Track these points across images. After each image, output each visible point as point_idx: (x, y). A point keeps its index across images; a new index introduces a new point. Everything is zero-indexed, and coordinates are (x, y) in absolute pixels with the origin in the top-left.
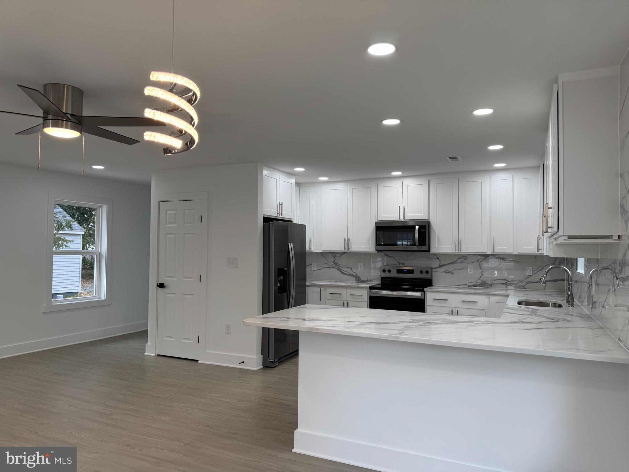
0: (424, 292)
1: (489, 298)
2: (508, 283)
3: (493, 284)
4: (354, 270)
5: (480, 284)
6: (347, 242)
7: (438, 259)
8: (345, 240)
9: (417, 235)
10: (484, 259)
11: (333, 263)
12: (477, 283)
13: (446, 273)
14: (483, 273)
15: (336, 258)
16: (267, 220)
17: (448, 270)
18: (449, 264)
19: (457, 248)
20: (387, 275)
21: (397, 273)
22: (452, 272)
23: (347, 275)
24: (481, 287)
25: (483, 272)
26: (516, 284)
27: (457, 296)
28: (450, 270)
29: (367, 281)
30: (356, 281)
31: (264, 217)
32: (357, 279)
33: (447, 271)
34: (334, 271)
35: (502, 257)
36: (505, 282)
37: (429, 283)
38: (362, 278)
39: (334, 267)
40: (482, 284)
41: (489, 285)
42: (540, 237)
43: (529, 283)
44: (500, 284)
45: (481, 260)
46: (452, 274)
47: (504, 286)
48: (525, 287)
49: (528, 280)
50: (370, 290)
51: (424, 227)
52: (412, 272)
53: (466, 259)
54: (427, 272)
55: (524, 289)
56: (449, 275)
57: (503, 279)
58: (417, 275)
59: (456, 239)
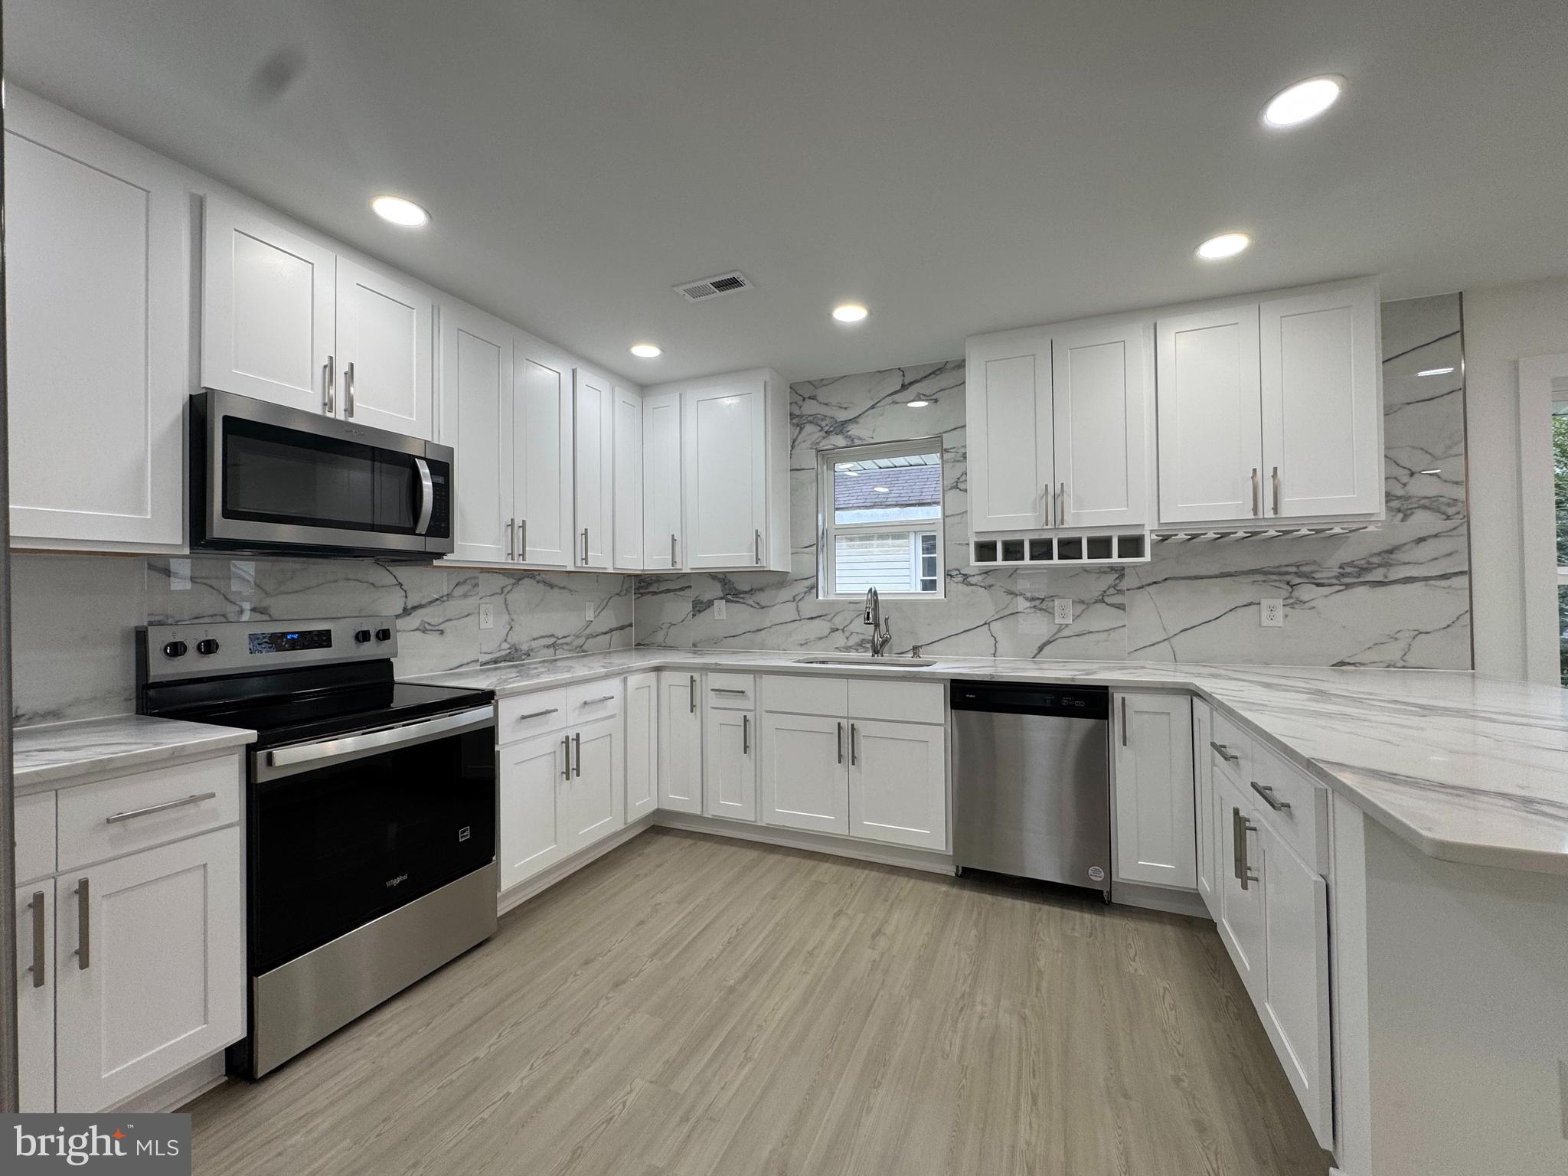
2: (558, 642)
3: (532, 650)
5: (507, 655)
7: (398, 588)
10: (514, 584)
12: (500, 654)
13: (424, 631)
14: (513, 623)
17: (429, 621)
18: (431, 602)
19: (515, 552)
22: (441, 627)
24: (509, 661)
25: (513, 620)
26: (571, 643)
27: (571, 690)
28: (434, 621)
33: (429, 628)
36: (553, 640)
40: (510, 653)
41: (525, 655)
43: (589, 638)
44: (544, 647)
45: (509, 588)
46: (442, 632)
47: (552, 650)
49: (588, 631)
50: (261, 755)
51: (442, 469)
52: (322, 639)
53: (476, 585)
54: (384, 635)
55: (582, 652)
56: (431, 638)
57: (549, 634)
58: (343, 650)
59: (512, 525)
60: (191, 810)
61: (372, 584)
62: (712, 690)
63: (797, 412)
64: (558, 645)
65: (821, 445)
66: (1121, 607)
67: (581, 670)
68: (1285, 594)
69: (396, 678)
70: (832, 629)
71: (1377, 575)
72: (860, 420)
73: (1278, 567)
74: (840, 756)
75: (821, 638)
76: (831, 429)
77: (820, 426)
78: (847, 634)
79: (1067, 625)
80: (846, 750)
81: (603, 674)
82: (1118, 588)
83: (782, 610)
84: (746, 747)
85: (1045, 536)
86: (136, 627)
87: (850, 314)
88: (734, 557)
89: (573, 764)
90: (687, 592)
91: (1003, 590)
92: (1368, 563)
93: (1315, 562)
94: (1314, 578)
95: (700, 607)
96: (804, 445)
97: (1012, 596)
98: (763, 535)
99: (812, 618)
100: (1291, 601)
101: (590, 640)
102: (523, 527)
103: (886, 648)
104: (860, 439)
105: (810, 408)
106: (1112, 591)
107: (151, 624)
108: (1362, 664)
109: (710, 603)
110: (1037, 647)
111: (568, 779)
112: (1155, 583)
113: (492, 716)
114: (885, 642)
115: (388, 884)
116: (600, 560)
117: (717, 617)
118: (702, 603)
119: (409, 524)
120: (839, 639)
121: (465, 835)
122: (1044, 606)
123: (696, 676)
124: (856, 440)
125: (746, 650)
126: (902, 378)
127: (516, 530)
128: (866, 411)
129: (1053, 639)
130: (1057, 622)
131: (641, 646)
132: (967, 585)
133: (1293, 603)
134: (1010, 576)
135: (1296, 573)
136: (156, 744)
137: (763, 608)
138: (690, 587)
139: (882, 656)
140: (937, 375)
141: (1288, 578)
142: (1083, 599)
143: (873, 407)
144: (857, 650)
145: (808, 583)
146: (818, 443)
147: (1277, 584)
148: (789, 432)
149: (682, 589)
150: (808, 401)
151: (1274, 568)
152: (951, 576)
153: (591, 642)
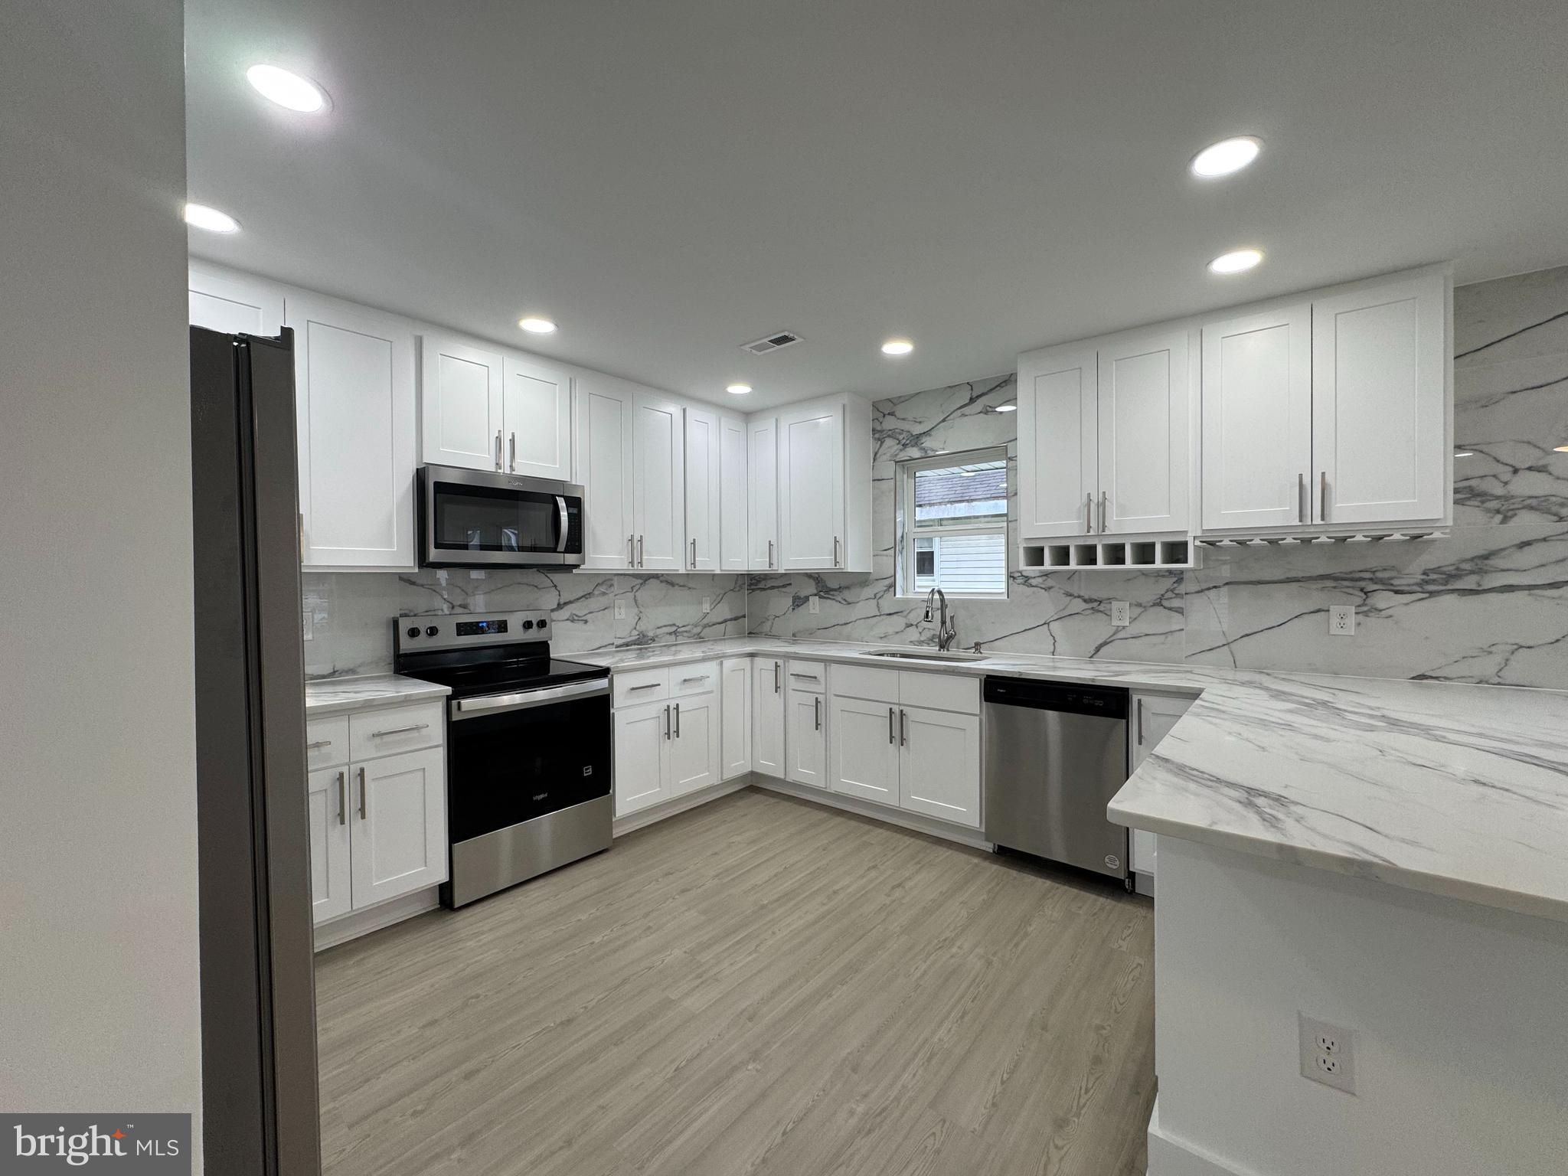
3: (657, 636)
5: (636, 640)
7: (554, 588)
10: (641, 584)
12: (629, 640)
13: (573, 620)
14: (641, 615)
17: (576, 613)
18: (578, 599)
19: (634, 561)
20: (424, 642)
21: (459, 634)
22: (585, 618)
24: (638, 645)
25: (641, 612)
26: (690, 631)
27: (673, 670)
28: (580, 613)
33: (576, 618)
36: (674, 628)
40: (638, 639)
41: (650, 640)
43: (705, 627)
44: (667, 633)
45: (638, 587)
46: (586, 622)
47: (673, 636)
48: (702, 635)
49: (705, 621)
50: (454, 703)
51: (575, 503)
52: (502, 627)
53: (612, 585)
54: (542, 624)
55: (700, 639)
56: (579, 625)
57: (671, 623)
58: (515, 634)
59: (631, 540)
60: (415, 734)
61: (536, 586)
62: (792, 675)
63: (879, 428)
64: (678, 632)
65: (898, 457)
66: (1180, 611)
67: (685, 654)
68: (1359, 601)
69: (552, 656)
70: (906, 624)
71: (1469, 582)
72: (932, 433)
73: (1351, 573)
74: (891, 737)
75: (897, 633)
76: (908, 442)
77: (898, 439)
78: (920, 629)
79: (1124, 627)
80: (896, 733)
81: (700, 658)
82: (1176, 592)
83: (865, 608)
84: (817, 725)
85: (1090, 542)
86: (393, 618)
87: (897, 348)
88: (819, 561)
89: (673, 728)
90: (788, 589)
91: (1063, 592)
92: (1458, 569)
93: (1393, 568)
94: (1392, 585)
95: (799, 602)
96: (884, 458)
97: (1070, 598)
98: (842, 542)
99: (890, 614)
100: (1365, 609)
101: (707, 629)
102: (641, 541)
103: (953, 643)
104: (933, 450)
105: (890, 423)
106: (1170, 594)
107: (401, 616)
108: (1446, 678)
109: (807, 599)
110: (1094, 648)
111: (669, 738)
112: (1215, 587)
113: (607, 686)
114: (950, 637)
115: (534, 798)
116: (707, 563)
117: (812, 611)
118: (799, 598)
119: (552, 545)
120: (913, 634)
121: (588, 771)
122: (1101, 608)
123: (780, 662)
124: (929, 452)
125: (834, 641)
126: (970, 392)
127: (635, 545)
128: (938, 424)
129: (1108, 641)
130: (1115, 624)
131: (752, 634)
132: (1028, 586)
133: (1366, 610)
134: (1069, 578)
135: (1371, 579)
136: (397, 692)
137: (849, 604)
138: (790, 584)
139: (948, 650)
140: (1003, 387)
141: (1362, 584)
142: (1140, 602)
143: (944, 420)
144: (928, 644)
145: (887, 582)
146: (896, 455)
147: (1350, 591)
148: (871, 446)
149: (784, 586)
150: (887, 417)
151: (1346, 573)
152: (1014, 578)
153: (707, 630)
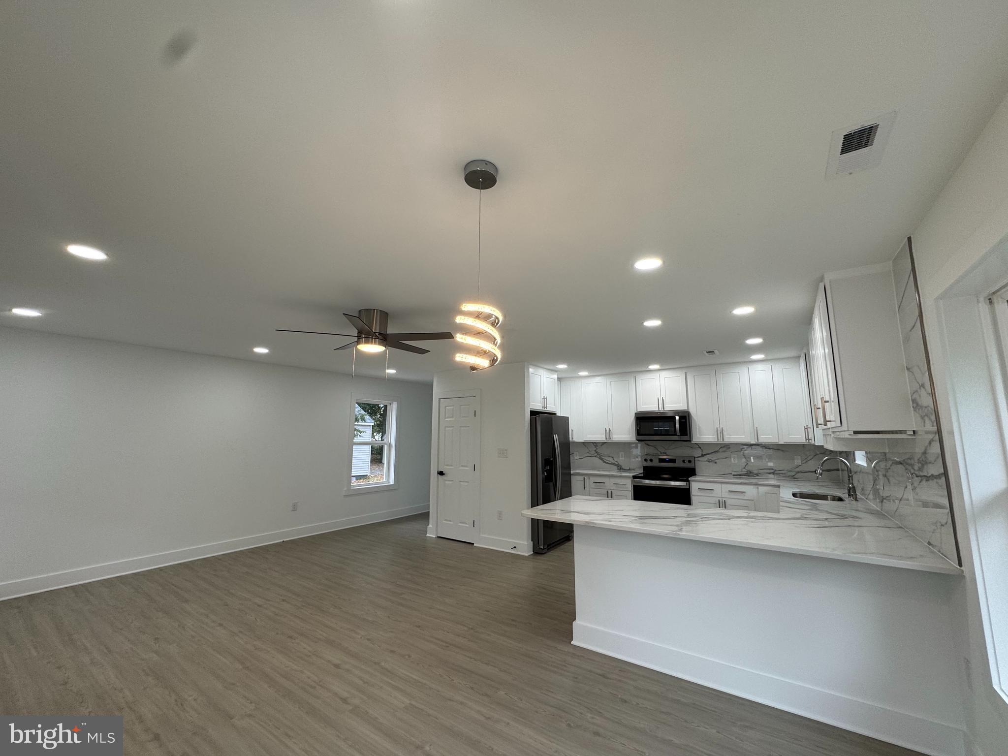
0: (689, 481)
1: (758, 488)
2: (776, 472)
3: (760, 474)
4: (616, 460)
6: (608, 433)
7: (700, 449)
8: (606, 430)
9: (677, 425)
10: (747, 448)
11: (594, 452)
12: (742, 473)
13: (709, 462)
14: (748, 462)
15: (597, 447)
16: (533, 413)
17: (711, 459)
19: (719, 438)
20: (649, 464)
21: (659, 462)
22: (715, 461)
23: (609, 464)
24: (748, 476)
26: (784, 474)
27: (723, 485)
28: (713, 459)
29: (629, 469)
30: (618, 469)
31: (531, 411)
32: (619, 467)
34: (596, 461)
35: (766, 446)
36: (772, 471)
37: (692, 472)
38: (623, 467)
39: (595, 456)
40: (747, 473)
41: (756, 475)
42: (808, 427)
44: (767, 473)
45: (745, 449)
46: (716, 463)
47: (773, 476)
48: (796, 476)
49: (797, 469)
50: (636, 479)
52: (674, 461)
54: (691, 462)
56: (713, 464)
57: (770, 468)
58: (679, 464)
59: (718, 429)
61: (691, 447)
69: (698, 474)
101: (800, 474)
102: (722, 430)
113: (689, 486)
119: (675, 433)
153: (798, 474)
